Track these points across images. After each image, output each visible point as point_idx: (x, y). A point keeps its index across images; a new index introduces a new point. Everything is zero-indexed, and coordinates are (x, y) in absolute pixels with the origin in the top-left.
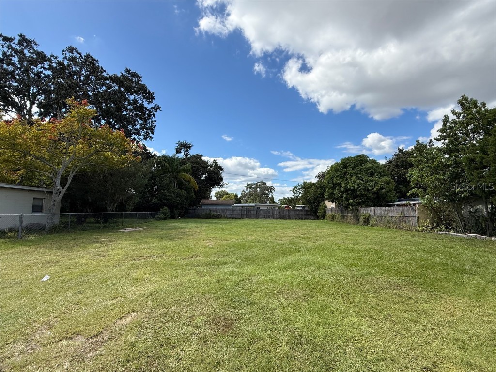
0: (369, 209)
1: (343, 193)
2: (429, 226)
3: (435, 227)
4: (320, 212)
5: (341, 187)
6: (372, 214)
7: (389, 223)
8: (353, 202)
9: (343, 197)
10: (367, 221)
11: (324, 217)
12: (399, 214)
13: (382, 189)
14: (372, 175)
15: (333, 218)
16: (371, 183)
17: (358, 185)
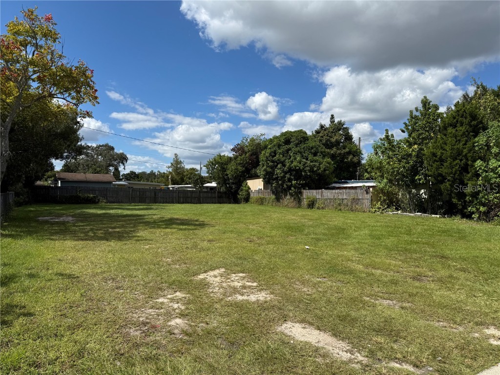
0: (315, 191)
1: (286, 173)
2: (380, 208)
3: (385, 209)
4: (242, 194)
5: (284, 166)
6: (319, 196)
7: (339, 206)
8: (297, 183)
9: (285, 177)
10: (312, 205)
11: (247, 199)
12: (352, 196)
13: (325, 170)
14: (315, 154)
15: (261, 201)
16: (317, 164)
17: (304, 165)
